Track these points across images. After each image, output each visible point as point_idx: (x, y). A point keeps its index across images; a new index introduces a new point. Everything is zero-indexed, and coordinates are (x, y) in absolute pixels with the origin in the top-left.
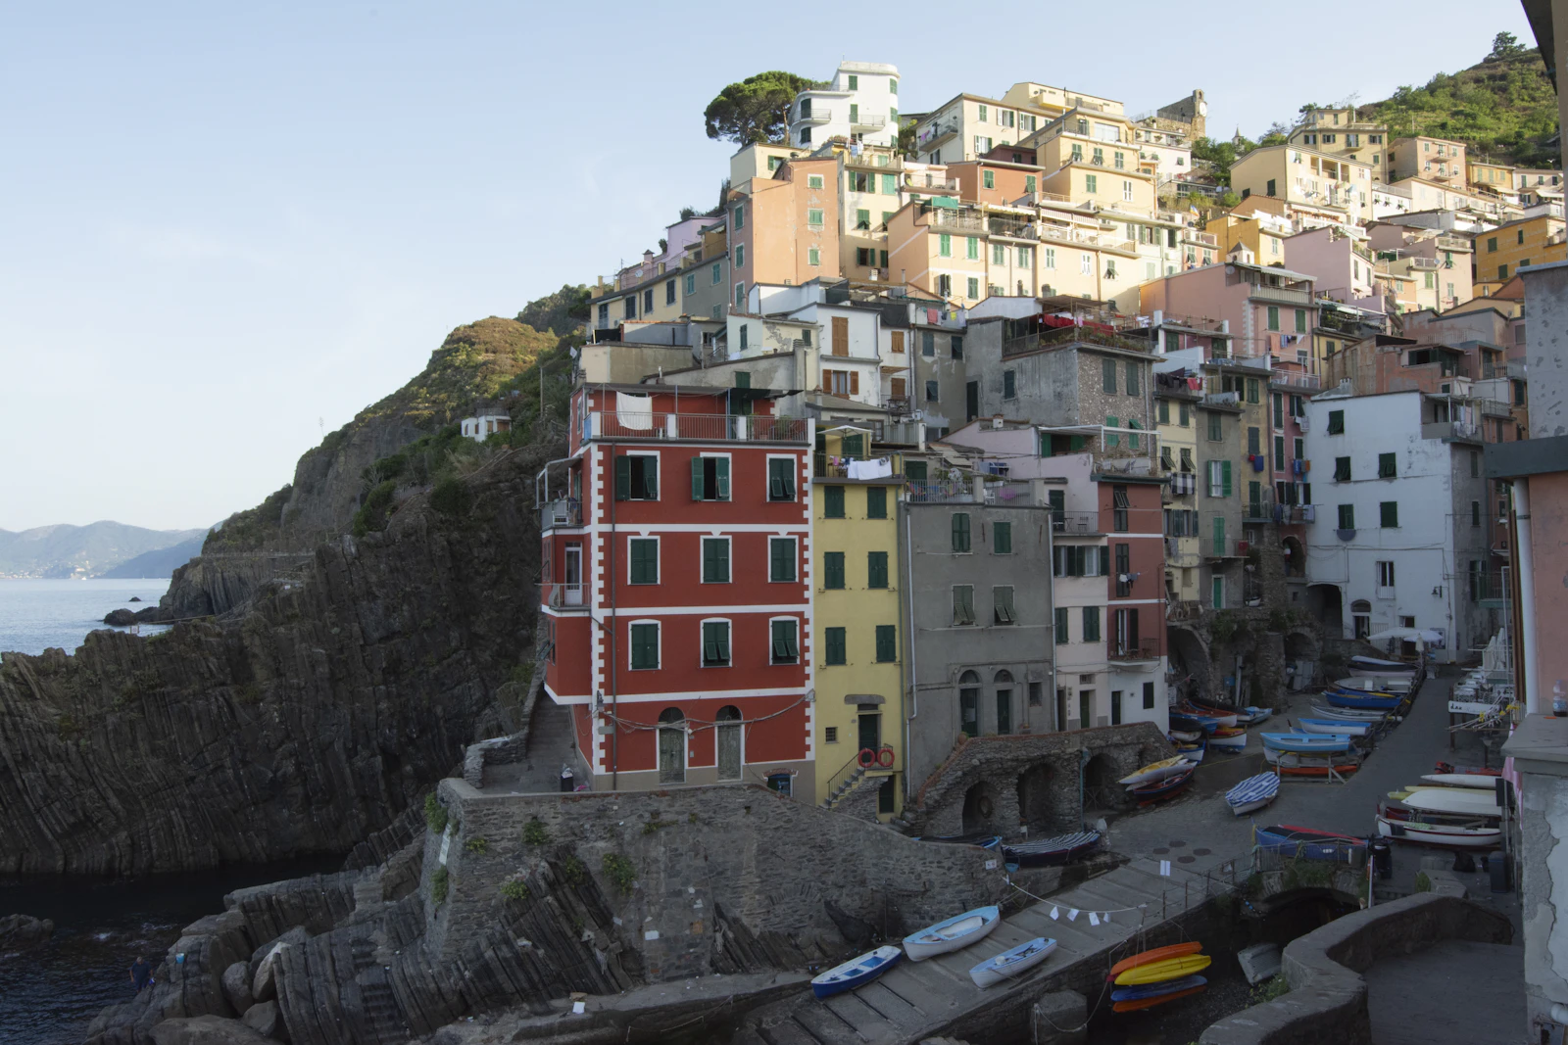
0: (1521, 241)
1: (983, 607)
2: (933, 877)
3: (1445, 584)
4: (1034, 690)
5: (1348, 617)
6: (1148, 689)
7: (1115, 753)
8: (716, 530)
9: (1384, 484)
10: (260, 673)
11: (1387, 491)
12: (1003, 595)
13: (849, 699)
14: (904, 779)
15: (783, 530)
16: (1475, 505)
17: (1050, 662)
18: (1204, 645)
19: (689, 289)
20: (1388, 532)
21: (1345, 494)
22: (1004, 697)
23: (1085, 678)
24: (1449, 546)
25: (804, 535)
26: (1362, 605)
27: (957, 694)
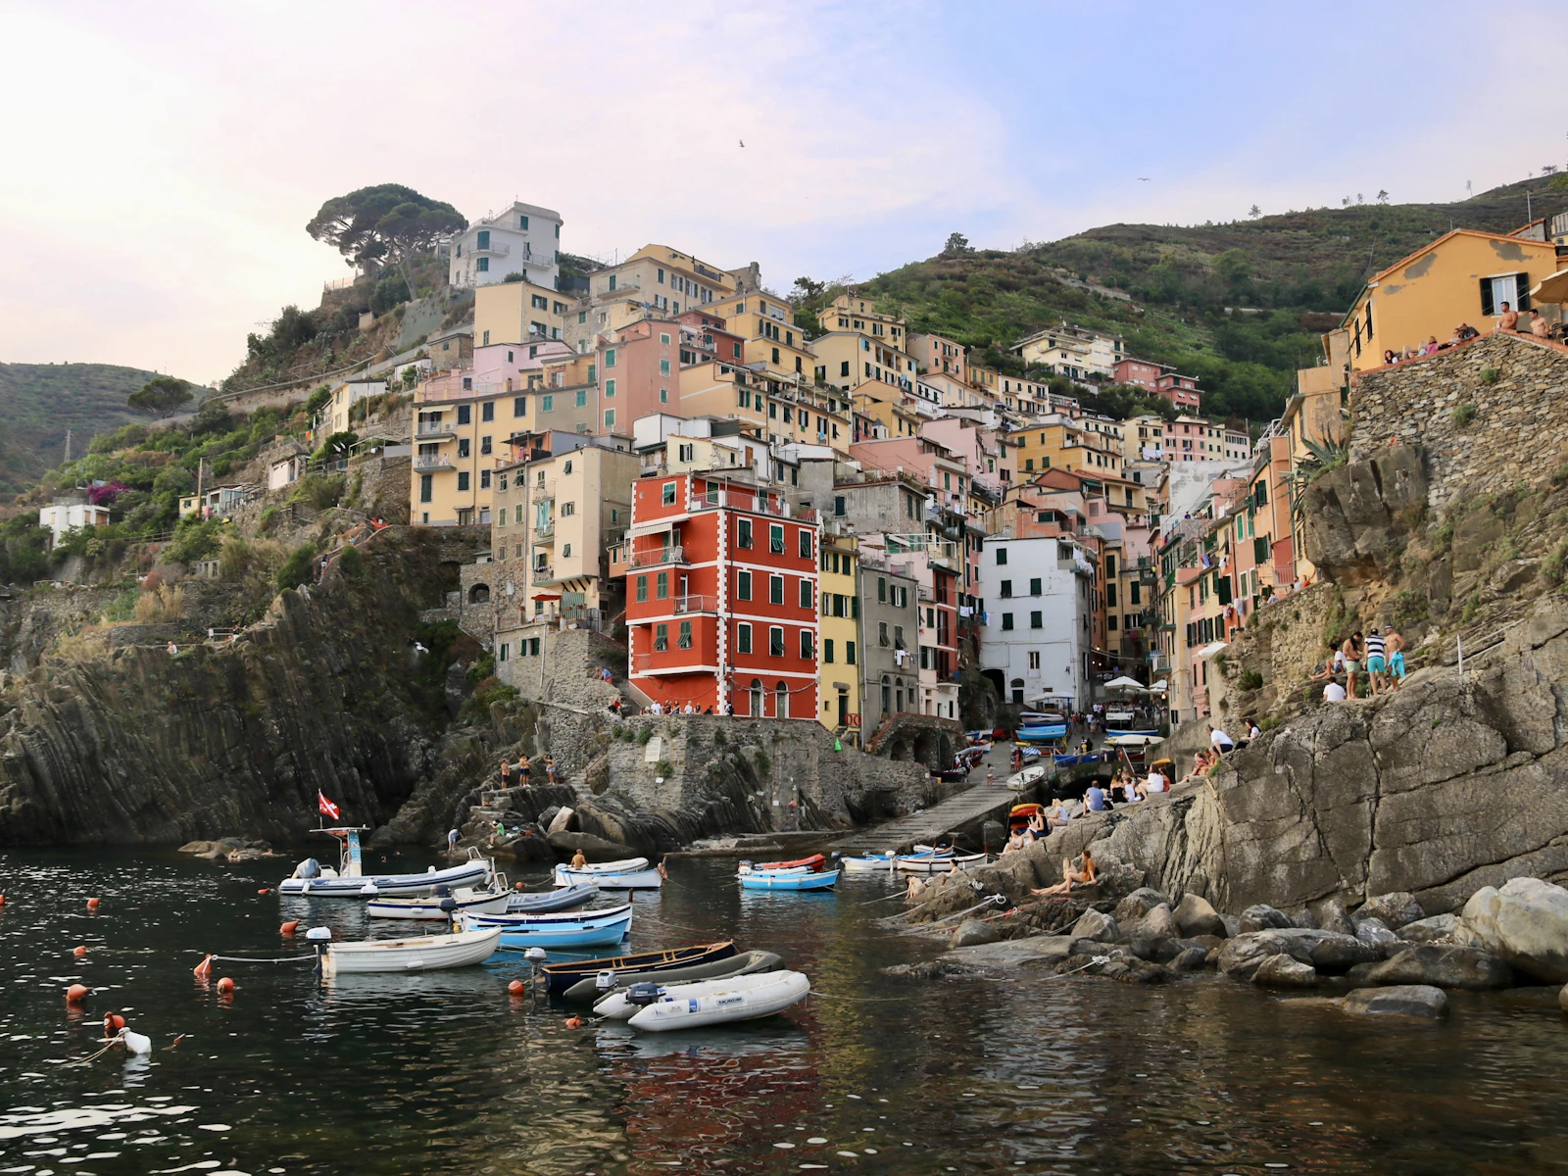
0: (1043, 442)
1: (891, 636)
3: (1072, 665)
4: (910, 693)
5: (1009, 691)
6: (951, 703)
8: (777, 572)
9: (1034, 599)
10: (257, 692)
11: (1035, 604)
12: (899, 630)
13: (835, 685)
15: (806, 576)
16: (1085, 617)
17: (917, 677)
19: (547, 405)
20: (1036, 631)
21: (1008, 606)
22: (899, 694)
23: (929, 692)
24: (1075, 641)
25: (815, 580)
26: (1018, 682)
27: (881, 688)
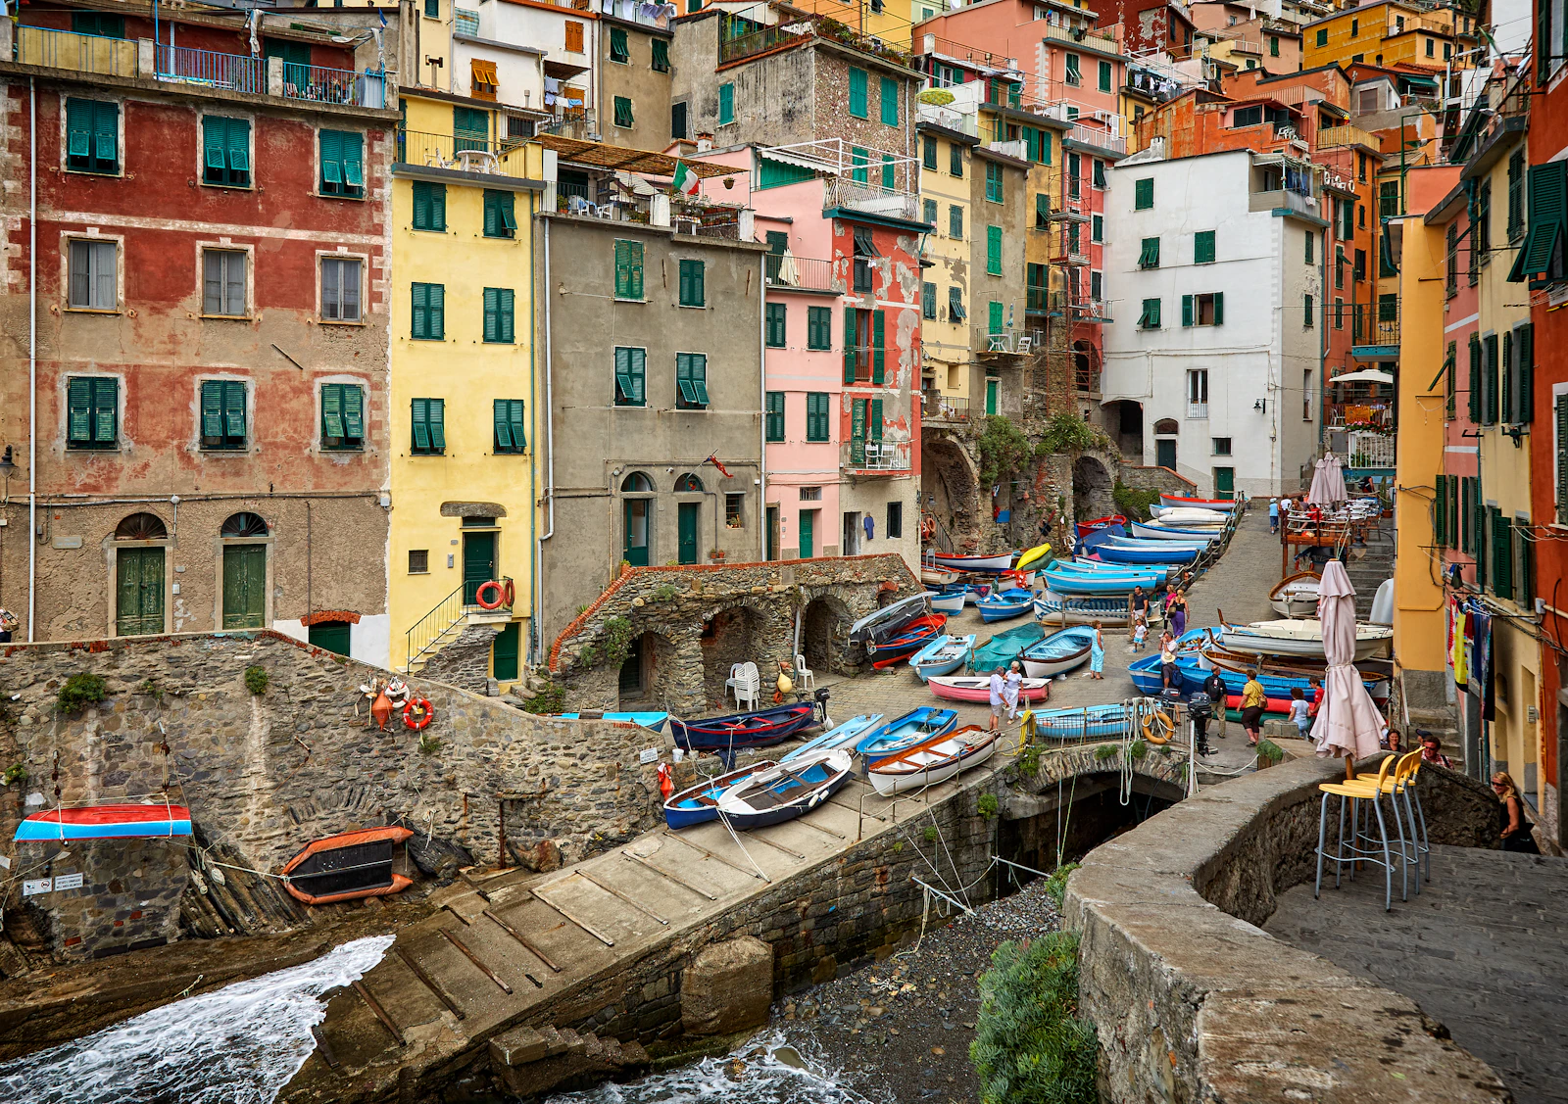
1: (660, 381)
2: (556, 771)
3: (1269, 397)
4: (734, 504)
5: (1150, 439)
6: (895, 510)
7: (842, 594)
8: (227, 234)
9: (1200, 270)
11: (1204, 278)
12: (691, 364)
13: (448, 508)
14: (533, 627)
16: (1309, 299)
17: (756, 465)
18: (971, 464)
20: (1203, 332)
21: (1152, 284)
22: (689, 514)
23: (810, 492)
24: (1276, 348)
25: (378, 252)
26: (1168, 426)
27: (617, 505)
